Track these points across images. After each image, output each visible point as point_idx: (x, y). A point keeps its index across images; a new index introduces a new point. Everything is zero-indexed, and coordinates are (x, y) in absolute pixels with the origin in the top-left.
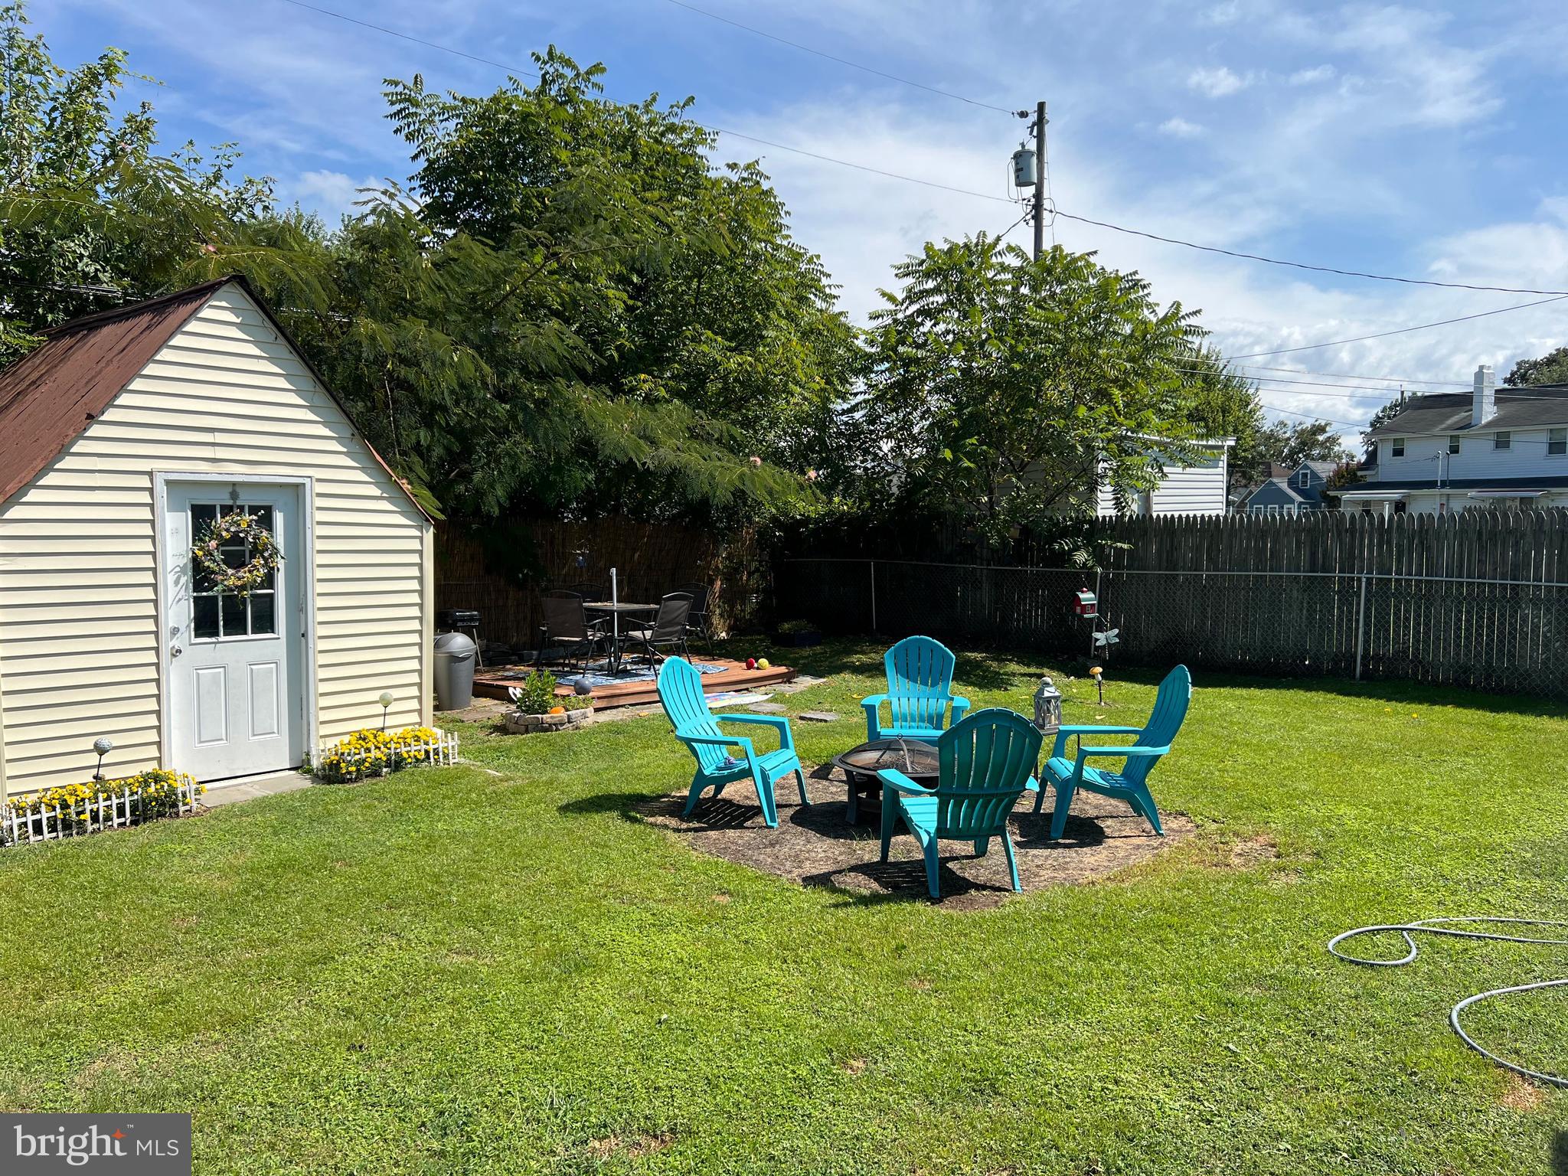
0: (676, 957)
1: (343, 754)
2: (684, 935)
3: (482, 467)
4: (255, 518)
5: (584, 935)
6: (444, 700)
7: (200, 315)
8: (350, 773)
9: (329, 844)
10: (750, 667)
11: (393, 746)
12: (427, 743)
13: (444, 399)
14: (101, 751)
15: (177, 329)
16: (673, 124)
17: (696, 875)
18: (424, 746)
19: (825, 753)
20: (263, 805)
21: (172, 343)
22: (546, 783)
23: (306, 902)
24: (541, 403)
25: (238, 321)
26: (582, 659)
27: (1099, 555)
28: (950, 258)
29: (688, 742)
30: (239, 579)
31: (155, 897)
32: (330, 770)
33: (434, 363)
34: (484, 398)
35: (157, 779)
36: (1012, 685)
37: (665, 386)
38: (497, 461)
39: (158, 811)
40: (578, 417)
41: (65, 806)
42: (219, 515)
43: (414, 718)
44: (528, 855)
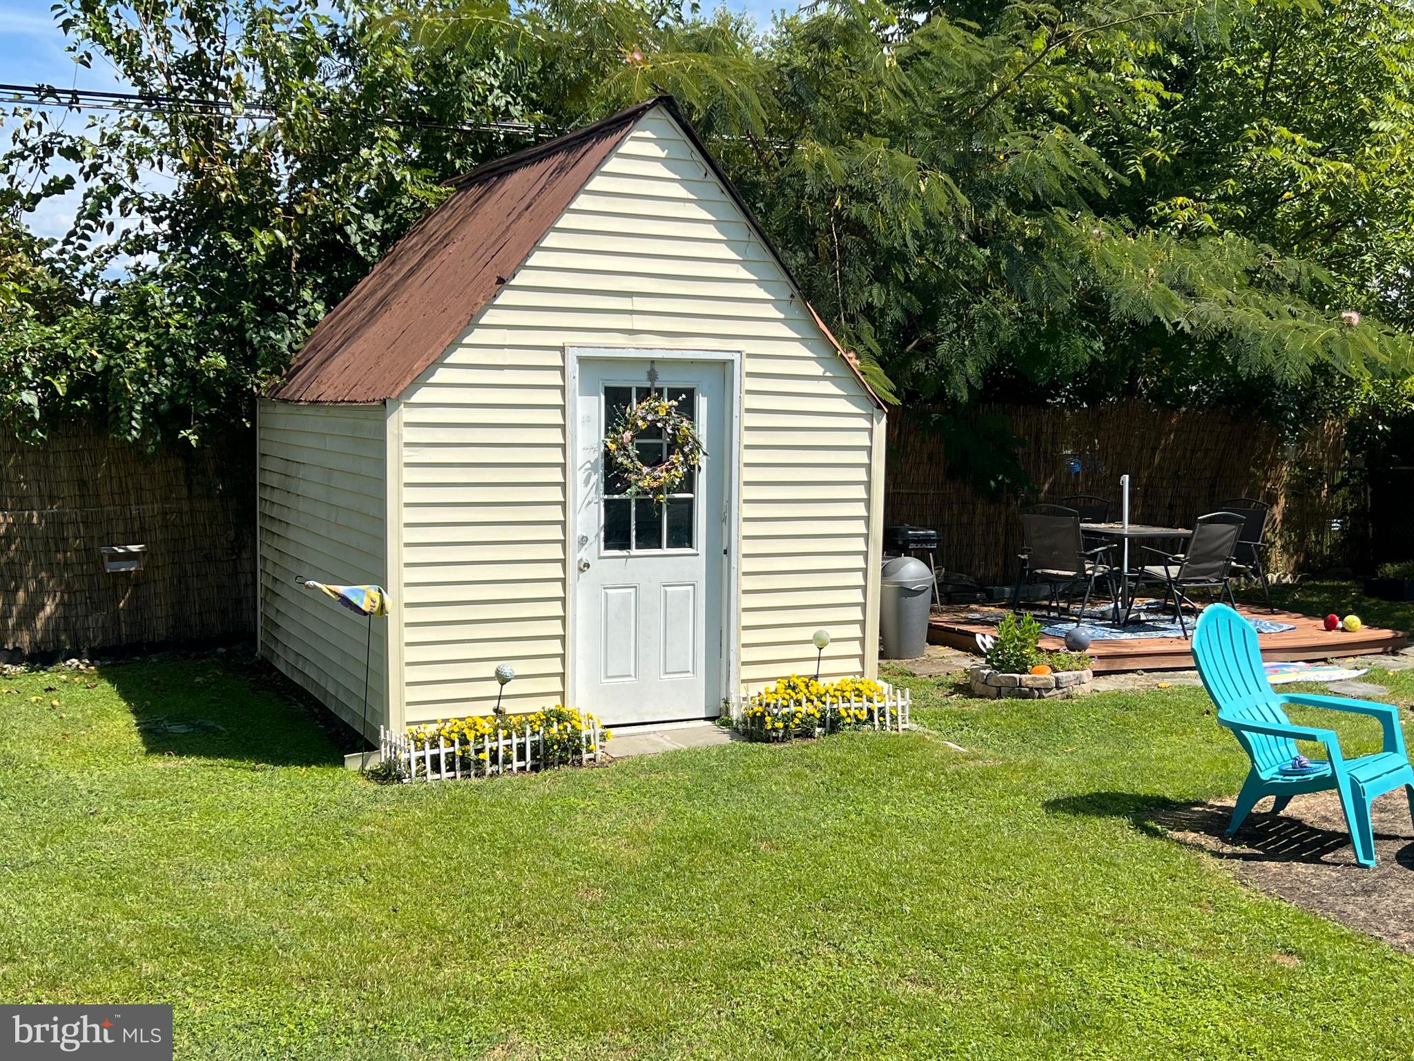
0: (1218, 1034)
1: (768, 705)
2: (1230, 1005)
3: (950, 336)
4: (675, 403)
5: (1083, 983)
6: (892, 646)
7: (622, 150)
8: (776, 730)
9: (752, 818)
10: (1331, 626)
11: (828, 700)
12: (870, 700)
13: (906, 245)
14: (503, 680)
15: (595, 170)
18: (867, 704)
20: (674, 760)
21: (589, 187)
22: (1026, 768)
23: (725, 888)
24: (1034, 245)
25: (663, 154)
26: (1073, 602)
29: (1237, 729)
30: (655, 479)
32: (753, 724)
33: (894, 194)
34: (957, 240)
35: (560, 718)
37: (1212, 212)
38: (970, 326)
39: (560, 757)
40: (1083, 261)
41: (464, 742)
42: (634, 400)
43: (855, 665)
44: (1004, 863)
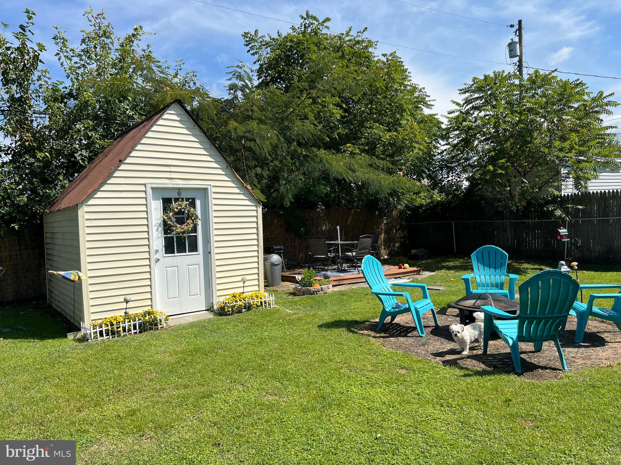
0: (381, 401)
1: (226, 303)
2: (385, 390)
4: (188, 203)
5: (333, 388)
6: (269, 283)
7: (163, 117)
8: (229, 311)
9: (217, 342)
10: (400, 268)
11: (247, 300)
12: (261, 298)
14: (127, 302)
15: (154, 124)
16: (358, 40)
17: (387, 358)
18: (260, 300)
19: (443, 303)
20: (192, 325)
21: (152, 129)
22: (312, 315)
23: (204, 368)
24: (306, 157)
25: (179, 119)
26: (326, 266)
27: (566, 211)
28: (486, 82)
29: (377, 294)
30: (182, 229)
31: (140, 364)
32: (221, 310)
33: (260, 138)
34: (282, 155)
35: (149, 313)
36: (527, 273)
37: (359, 148)
38: (289, 182)
39: (150, 327)
40: (321, 161)
41: (112, 325)
42: (173, 202)
43: (256, 288)
44: (305, 347)
